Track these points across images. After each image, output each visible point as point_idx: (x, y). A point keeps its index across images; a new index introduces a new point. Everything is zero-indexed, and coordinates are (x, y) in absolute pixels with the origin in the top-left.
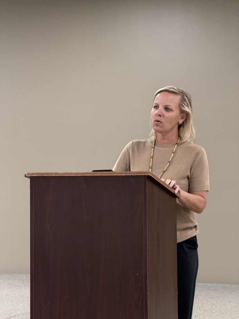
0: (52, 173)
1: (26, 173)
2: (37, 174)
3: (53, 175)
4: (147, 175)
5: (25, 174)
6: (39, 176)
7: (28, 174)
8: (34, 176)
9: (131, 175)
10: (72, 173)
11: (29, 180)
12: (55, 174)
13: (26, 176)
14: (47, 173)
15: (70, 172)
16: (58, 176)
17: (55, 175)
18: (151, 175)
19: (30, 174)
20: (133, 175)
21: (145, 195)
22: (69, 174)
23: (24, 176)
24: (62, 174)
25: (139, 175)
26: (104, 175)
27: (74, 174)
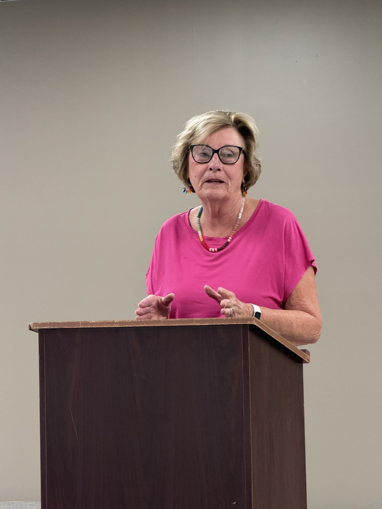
0: (78, 323)
1: (31, 324)
2: (51, 324)
3: (81, 327)
4: (249, 323)
5: (30, 326)
6: (56, 328)
7: (35, 324)
8: (45, 328)
9: (219, 324)
10: (113, 323)
11: (37, 334)
12: (84, 323)
13: (31, 329)
14: (68, 323)
15: (110, 319)
16: (89, 327)
17: (82, 327)
18: (256, 324)
19: (39, 325)
20: (223, 324)
21: (246, 359)
22: (107, 323)
23: (28, 328)
24: (96, 323)
25: (235, 324)
26: (171, 325)
27: (117, 323)
